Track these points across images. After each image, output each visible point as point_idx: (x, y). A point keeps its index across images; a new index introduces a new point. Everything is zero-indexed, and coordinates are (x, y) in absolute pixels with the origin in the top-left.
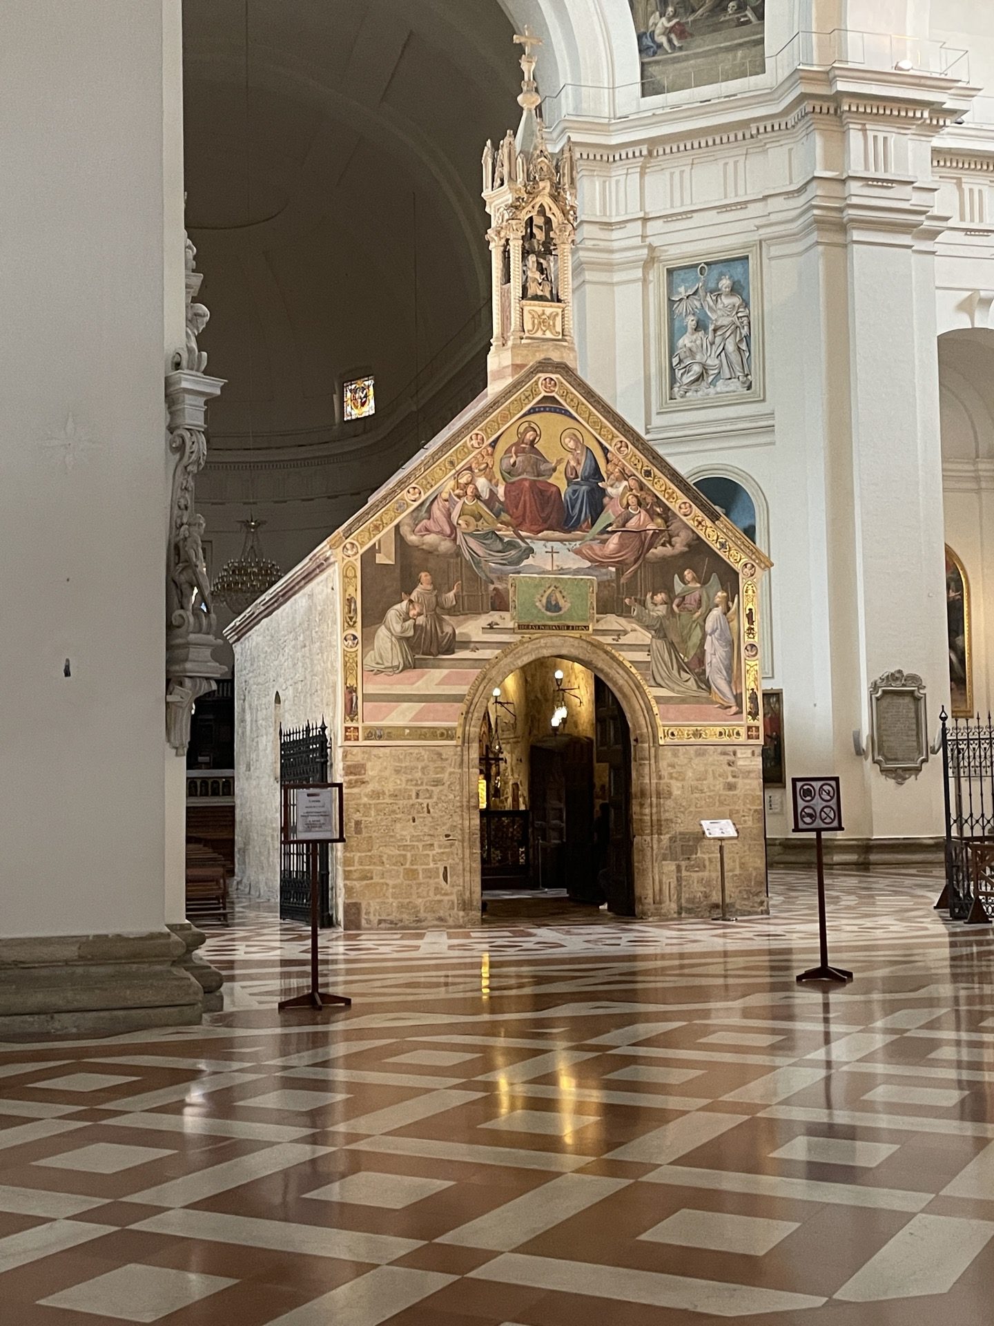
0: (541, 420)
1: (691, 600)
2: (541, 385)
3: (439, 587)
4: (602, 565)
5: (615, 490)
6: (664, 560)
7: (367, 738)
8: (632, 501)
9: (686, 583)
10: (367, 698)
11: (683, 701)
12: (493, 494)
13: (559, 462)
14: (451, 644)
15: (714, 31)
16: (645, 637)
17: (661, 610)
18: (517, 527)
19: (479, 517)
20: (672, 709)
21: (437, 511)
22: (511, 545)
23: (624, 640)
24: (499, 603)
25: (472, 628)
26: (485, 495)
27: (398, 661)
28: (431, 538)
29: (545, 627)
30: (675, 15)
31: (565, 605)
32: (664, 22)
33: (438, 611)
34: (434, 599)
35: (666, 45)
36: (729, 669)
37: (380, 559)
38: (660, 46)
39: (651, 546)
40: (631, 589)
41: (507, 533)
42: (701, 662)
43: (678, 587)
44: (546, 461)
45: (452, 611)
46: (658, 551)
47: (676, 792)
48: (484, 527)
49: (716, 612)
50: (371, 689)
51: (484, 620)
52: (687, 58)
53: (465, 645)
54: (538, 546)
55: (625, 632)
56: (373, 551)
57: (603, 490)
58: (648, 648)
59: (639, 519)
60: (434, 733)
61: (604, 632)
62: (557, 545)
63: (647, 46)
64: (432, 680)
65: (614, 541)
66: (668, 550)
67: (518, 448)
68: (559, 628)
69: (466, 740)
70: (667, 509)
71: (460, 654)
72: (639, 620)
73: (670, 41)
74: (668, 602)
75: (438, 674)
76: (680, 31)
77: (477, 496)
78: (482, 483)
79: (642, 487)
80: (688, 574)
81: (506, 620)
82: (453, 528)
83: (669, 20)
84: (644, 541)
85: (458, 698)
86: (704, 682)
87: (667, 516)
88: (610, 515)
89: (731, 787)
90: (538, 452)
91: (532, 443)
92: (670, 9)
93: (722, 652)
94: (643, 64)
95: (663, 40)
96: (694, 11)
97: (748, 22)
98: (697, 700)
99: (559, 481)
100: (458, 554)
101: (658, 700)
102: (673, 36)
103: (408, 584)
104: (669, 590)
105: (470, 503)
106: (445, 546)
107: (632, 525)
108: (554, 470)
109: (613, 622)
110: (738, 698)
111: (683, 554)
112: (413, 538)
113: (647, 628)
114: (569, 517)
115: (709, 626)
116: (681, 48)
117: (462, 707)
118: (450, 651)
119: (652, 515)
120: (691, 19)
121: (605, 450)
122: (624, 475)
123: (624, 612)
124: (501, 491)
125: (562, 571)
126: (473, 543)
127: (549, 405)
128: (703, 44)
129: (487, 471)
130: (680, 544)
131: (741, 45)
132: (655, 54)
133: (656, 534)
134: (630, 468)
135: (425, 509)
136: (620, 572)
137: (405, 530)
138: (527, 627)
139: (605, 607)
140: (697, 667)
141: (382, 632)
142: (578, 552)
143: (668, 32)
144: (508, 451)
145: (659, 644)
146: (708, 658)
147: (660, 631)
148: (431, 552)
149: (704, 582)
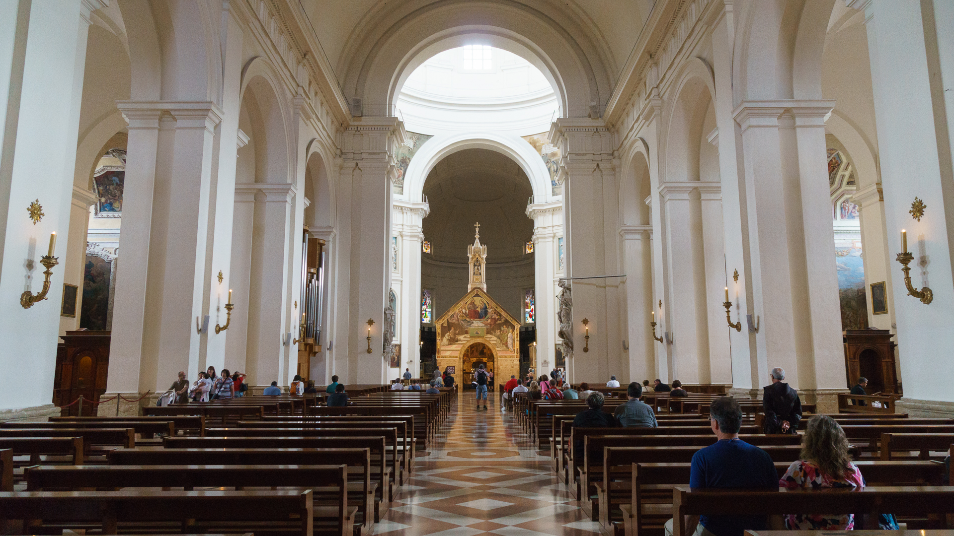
0: (475, 298)
1: (505, 332)
2: (475, 292)
3: (455, 330)
4: (487, 325)
5: (490, 311)
6: (499, 324)
7: (442, 357)
8: (493, 312)
9: (504, 328)
10: (441, 350)
11: (503, 351)
12: (466, 312)
13: (479, 306)
14: (457, 341)
16: (495, 338)
17: (499, 333)
18: (470, 318)
19: (463, 317)
20: (501, 352)
21: (455, 316)
22: (469, 322)
23: (491, 339)
24: (467, 333)
25: (461, 337)
26: (464, 313)
27: (447, 343)
28: (454, 321)
29: (475, 337)
31: (479, 333)
33: (455, 334)
34: (454, 332)
36: (513, 344)
37: (444, 325)
39: (497, 321)
40: (493, 329)
41: (468, 320)
42: (507, 343)
43: (502, 329)
44: (476, 306)
45: (457, 334)
46: (499, 322)
47: (501, 367)
48: (464, 318)
49: (510, 334)
50: (442, 349)
51: (464, 336)
53: (460, 340)
54: (474, 322)
56: (443, 324)
57: (487, 311)
58: (496, 341)
59: (495, 316)
60: (454, 357)
61: (487, 338)
62: (478, 322)
63: (553, 183)
64: (454, 347)
65: (489, 321)
66: (500, 322)
67: (471, 304)
68: (478, 337)
69: (460, 358)
70: (500, 314)
71: (459, 342)
72: (494, 336)
73: (558, 182)
74: (500, 332)
75: (454, 346)
76: (560, 180)
77: (463, 313)
78: (464, 310)
79: (495, 310)
80: (504, 326)
81: (468, 336)
82: (458, 319)
83: (558, 178)
84: (495, 320)
85: (458, 350)
86: (507, 347)
87: (500, 315)
88: (489, 315)
89: (512, 367)
90: (474, 304)
92: (558, 175)
93: (511, 341)
94: (552, 188)
95: (556, 182)
98: (505, 350)
99: (479, 310)
100: (459, 324)
101: (498, 351)
103: (449, 329)
104: (500, 329)
105: (461, 314)
106: (457, 322)
107: (493, 317)
109: (489, 336)
110: (514, 350)
111: (503, 323)
112: (450, 321)
113: (496, 337)
114: (481, 316)
115: (509, 336)
117: (459, 352)
118: (457, 342)
119: (497, 315)
121: (488, 303)
122: (492, 308)
123: (491, 334)
124: (467, 312)
125: (479, 326)
126: (462, 322)
127: (477, 295)
129: (465, 308)
130: (503, 320)
132: (555, 186)
133: (498, 319)
134: (493, 306)
135: (453, 316)
136: (490, 326)
137: (449, 320)
139: (487, 333)
140: (506, 344)
141: (444, 338)
142: (482, 323)
144: (469, 304)
145: (498, 340)
146: (508, 342)
147: (498, 337)
148: (454, 323)
149: (508, 328)
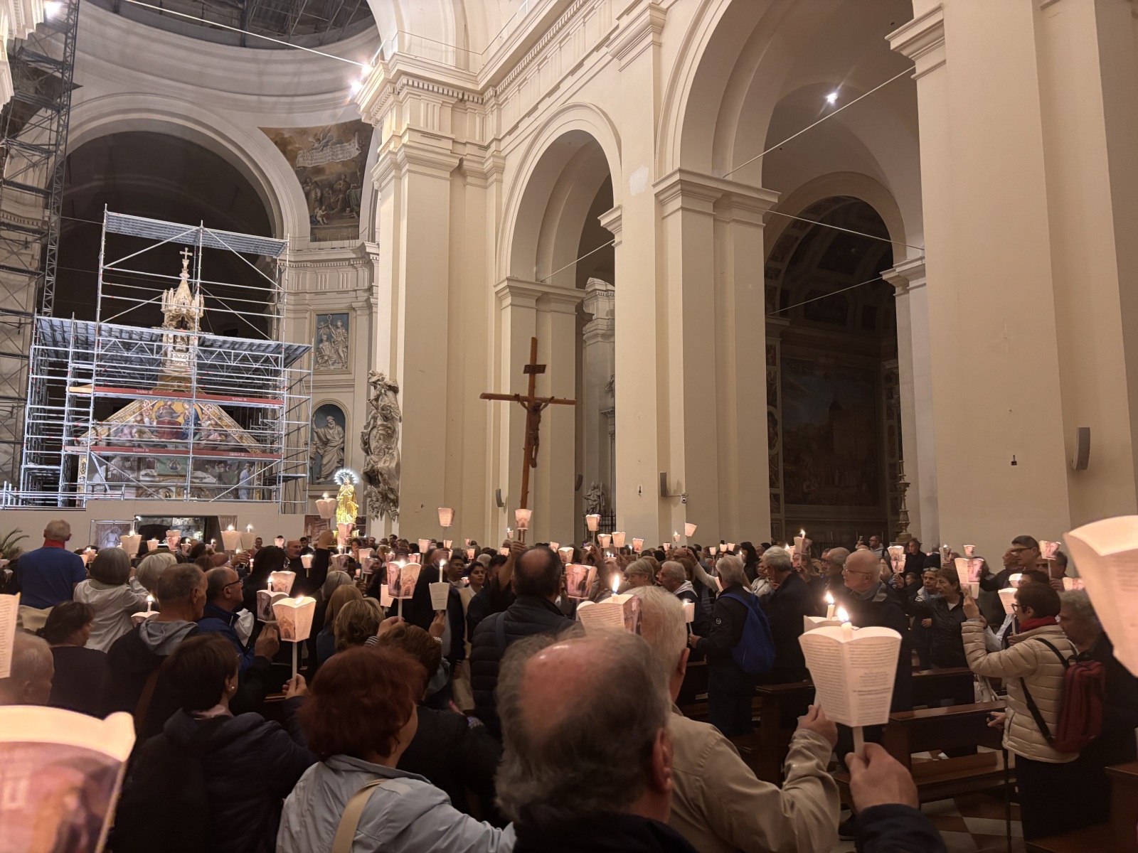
5: (205, 424)
8: (212, 429)
12: (151, 425)
13: (181, 413)
14: (127, 481)
15: (341, 219)
18: (160, 437)
19: (144, 433)
21: (126, 430)
24: (150, 466)
26: (148, 425)
29: (170, 475)
30: (326, 210)
31: (179, 467)
32: (320, 213)
33: (123, 468)
34: (121, 464)
35: (321, 222)
36: (248, 493)
38: (319, 222)
39: (220, 446)
40: (208, 462)
41: (156, 440)
42: (237, 489)
43: (229, 461)
44: (175, 413)
45: (129, 469)
48: (146, 437)
49: (245, 471)
52: (329, 228)
54: (169, 444)
55: (205, 478)
57: (200, 424)
58: (214, 485)
59: (215, 436)
63: (313, 220)
65: (203, 444)
67: (164, 407)
68: (176, 476)
70: (227, 432)
72: (212, 474)
73: (323, 220)
74: (225, 467)
76: (327, 217)
77: (144, 425)
78: (146, 420)
79: (217, 423)
81: (153, 472)
82: (132, 437)
83: (323, 211)
84: (216, 444)
87: (227, 435)
88: (202, 434)
90: (172, 409)
91: (170, 406)
92: (324, 207)
94: (312, 228)
95: (320, 219)
96: (333, 209)
97: (354, 217)
99: (180, 421)
102: (324, 219)
107: (211, 437)
108: (179, 416)
109: (200, 474)
113: (215, 477)
115: (241, 476)
116: (327, 224)
119: (220, 434)
120: (332, 212)
121: (202, 409)
122: (209, 419)
123: (206, 471)
128: (336, 224)
129: (149, 416)
131: (350, 226)
132: (316, 225)
134: (212, 417)
137: (110, 437)
138: (162, 475)
141: (97, 476)
143: (322, 216)
144: (159, 408)
145: (219, 483)
146: (240, 489)
147: (220, 478)
